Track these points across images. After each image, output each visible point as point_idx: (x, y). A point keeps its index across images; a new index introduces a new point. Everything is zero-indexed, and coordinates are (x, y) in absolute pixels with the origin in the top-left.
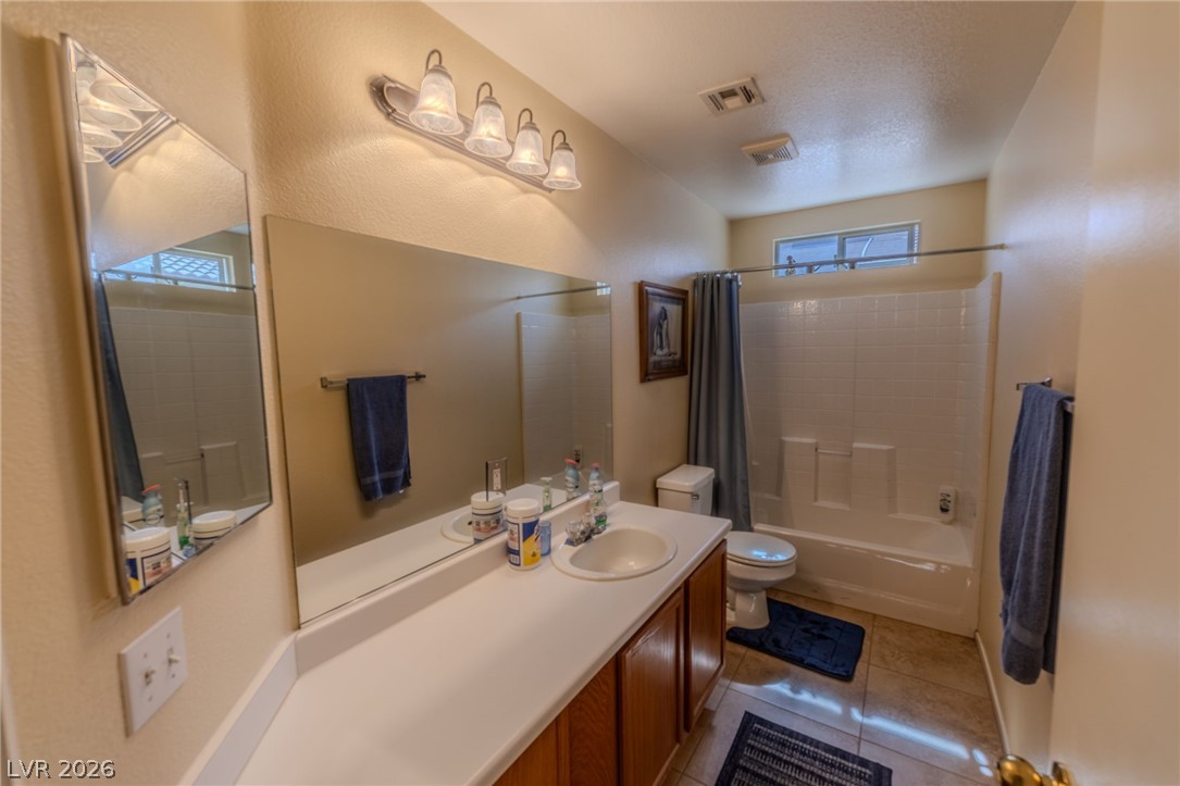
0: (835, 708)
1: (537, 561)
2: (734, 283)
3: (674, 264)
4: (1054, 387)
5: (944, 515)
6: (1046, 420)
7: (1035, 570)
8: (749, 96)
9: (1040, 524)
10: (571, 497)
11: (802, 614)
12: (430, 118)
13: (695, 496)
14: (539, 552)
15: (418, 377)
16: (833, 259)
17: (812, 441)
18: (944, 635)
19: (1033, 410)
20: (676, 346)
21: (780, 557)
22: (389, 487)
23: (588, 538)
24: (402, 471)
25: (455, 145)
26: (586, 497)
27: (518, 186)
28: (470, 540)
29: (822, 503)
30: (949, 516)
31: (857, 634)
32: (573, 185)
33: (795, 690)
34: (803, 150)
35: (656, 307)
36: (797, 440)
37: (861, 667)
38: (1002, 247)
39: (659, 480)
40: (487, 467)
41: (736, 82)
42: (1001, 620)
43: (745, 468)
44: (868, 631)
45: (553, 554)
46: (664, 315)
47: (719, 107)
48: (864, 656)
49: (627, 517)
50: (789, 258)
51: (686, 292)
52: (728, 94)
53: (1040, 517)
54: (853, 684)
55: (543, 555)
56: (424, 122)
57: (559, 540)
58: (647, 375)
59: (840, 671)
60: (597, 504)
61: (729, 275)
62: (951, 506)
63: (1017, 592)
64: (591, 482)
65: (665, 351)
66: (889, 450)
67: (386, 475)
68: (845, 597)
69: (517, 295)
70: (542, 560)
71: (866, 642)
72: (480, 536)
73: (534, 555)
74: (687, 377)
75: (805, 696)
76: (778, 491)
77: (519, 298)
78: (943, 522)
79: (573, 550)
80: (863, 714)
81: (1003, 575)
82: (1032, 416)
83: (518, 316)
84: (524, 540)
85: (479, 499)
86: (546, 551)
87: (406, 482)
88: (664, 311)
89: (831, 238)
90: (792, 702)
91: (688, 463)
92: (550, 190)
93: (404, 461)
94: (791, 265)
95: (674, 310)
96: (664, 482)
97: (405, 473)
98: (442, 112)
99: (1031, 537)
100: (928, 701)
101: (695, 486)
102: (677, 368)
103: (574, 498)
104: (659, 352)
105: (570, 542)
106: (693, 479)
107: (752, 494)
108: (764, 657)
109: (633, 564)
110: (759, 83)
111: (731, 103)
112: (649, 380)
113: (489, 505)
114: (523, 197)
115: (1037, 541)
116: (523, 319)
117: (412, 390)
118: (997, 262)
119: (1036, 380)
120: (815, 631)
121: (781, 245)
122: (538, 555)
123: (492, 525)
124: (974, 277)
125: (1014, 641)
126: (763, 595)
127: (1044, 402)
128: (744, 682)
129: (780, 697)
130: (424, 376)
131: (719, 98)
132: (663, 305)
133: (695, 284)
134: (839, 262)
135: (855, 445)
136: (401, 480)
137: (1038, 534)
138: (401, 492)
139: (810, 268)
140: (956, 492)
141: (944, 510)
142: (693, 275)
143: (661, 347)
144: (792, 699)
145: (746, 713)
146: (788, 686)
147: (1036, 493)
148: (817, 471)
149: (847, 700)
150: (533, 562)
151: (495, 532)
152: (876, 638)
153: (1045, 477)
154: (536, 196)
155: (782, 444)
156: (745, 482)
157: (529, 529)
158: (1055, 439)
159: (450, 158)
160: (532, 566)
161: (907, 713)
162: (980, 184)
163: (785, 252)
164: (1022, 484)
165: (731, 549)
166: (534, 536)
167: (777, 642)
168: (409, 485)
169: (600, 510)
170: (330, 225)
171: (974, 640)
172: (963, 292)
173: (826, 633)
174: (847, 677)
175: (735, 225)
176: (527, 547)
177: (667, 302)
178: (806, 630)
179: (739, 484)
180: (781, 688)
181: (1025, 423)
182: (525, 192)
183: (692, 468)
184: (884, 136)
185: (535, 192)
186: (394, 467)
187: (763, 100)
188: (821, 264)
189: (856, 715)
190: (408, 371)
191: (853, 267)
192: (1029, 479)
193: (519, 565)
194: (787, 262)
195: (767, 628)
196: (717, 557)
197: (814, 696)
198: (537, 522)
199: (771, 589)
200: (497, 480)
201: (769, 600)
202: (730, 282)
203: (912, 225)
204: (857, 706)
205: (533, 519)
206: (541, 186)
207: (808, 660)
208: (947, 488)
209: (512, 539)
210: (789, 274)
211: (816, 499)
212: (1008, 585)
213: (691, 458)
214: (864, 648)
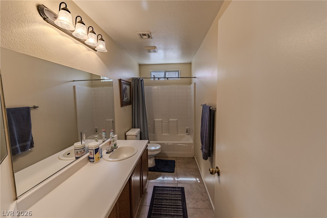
0: (172, 179)
1: (99, 159)
2: (143, 81)
3: (127, 75)
4: (207, 105)
5: (187, 133)
6: (207, 111)
7: (207, 139)
8: (149, 37)
9: (207, 130)
10: (104, 140)
11: (162, 160)
12: (61, 23)
13: (136, 136)
14: (100, 157)
15: (35, 107)
16: (163, 77)
17: (161, 120)
18: (189, 158)
19: (205, 109)
20: (129, 97)
21: (158, 148)
22: (24, 149)
23: (113, 151)
24: (30, 142)
25: (69, 33)
26: (109, 140)
27: (87, 48)
28: (74, 158)
29: (163, 134)
30: (188, 133)
31: (174, 162)
32: (104, 51)
33: (163, 178)
34: (158, 51)
35: (124, 86)
36: (157, 120)
37: (175, 169)
38: (195, 77)
39: (126, 133)
40: (81, 134)
41: (146, 33)
42: (201, 151)
43: (147, 128)
44: (176, 161)
45: (103, 157)
46: (126, 88)
47: (142, 37)
48: (176, 166)
49: (121, 143)
50: (154, 76)
51: (131, 83)
52: (145, 35)
53: (207, 129)
54: (174, 173)
55: (101, 158)
56: (59, 24)
57: (104, 152)
58: (122, 105)
59: (172, 171)
60: (114, 141)
61: (141, 79)
62: (188, 131)
63: (204, 143)
64: (110, 135)
65: (127, 98)
66: (177, 120)
67: (22, 144)
68: (170, 155)
69: (73, 80)
70: (100, 159)
71: (176, 163)
72: (78, 156)
73: (98, 158)
74: (132, 105)
75: (166, 179)
76: (154, 133)
77: (74, 81)
78: (187, 135)
79: (109, 155)
80: (177, 178)
81: (201, 141)
82: (204, 110)
83: (74, 87)
84: (95, 154)
85: (78, 145)
86: (101, 156)
87: (32, 146)
88: (126, 87)
89: (163, 72)
90: (163, 181)
91: (133, 128)
92: (96, 51)
93: (30, 138)
94: (154, 78)
95: (128, 87)
96: (128, 133)
97: (31, 143)
98: (68, 23)
99: (206, 133)
100: (188, 172)
101: (136, 133)
102: (130, 103)
103: (105, 141)
104: (125, 99)
105: (107, 153)
106: (135, 132)
107: (149, 134)
108: (156, 173)
109: (125, 156)
110: (152, 34)
111: (144, 37)
112: (123, 106)
113: (82, 145)
114: (89, 52)
115: (207, 133)
116: (76, 88)
117: (32, 112)
118: (194, 80)
119: (204, 104)
120: (165, 164)
121: (152, 72)
122: (100, 158)
123: (83, 152)
124: (190, 83)
125: (204, 153)
126: (154, 158)
127: (207, 108)
128: (152, 180)
129: (161, 180)
130: (38, 107)
131: (142, 35)
132: (125, 86)
133: (132, 80)
134: (164, 78)
135: (170, 120)
136: (29, 145)
137: (207, 132)
138: (29, 150)
139: (159, 78)
140: (189, 128)
141: (187, 132)
142: (132, 78)
143: (126, 97)
144: (163, 180)
145: (154, 186)
146: (162, 177)
147: (206, 125)
148: (162, 127)
149: (174, 177)
150: (98, 160)
151: (84, 154)
152: (177, 162)
153: (208, 121)
154: (92, 52)
155: (154, 121)
156: (147, 131)
157: (97, 150)
158: (209, 114)
159: (66, 36)
160: (98, 161)
161: (185, 175)
162: (191, 64)
163: (153, 74)
164: (203, 124)
165: (149, 148)
166: (98, 152)
167: (158, 168)
168: (33, 147)
169: (115, 143)
170: (24, 53)
171: (194, 158)
172: (188, 86)
173: (168, 164)
174: (173, 172)
175: (140, 65)
176: (96, 156)
177: (127, 85)
178: (164, 164)
179: (146, 132)
180: (160, 178)
181: (203, 112)
182: (89, 50)
183: (134, 129)
184: (175, 51)
185: (92, 51)
186: (26, 141)
187: (152, 38)
188: (161, 78)
189: (176, 179)
190: (30, 105)
191: (168, 79)
192: (205, 122)
193: (94, 162)
194: (153, 77)
195: (155, 166)
196: (146, 151)
197: (167, 178)
198: (99, 148)
199: (155, 156)
200: (84, 138)
201: (155, 159)
202: (141, 80)
203: (179, 71)
204: (176, 177)
205: (98, 147)
206: (94, 49)
207: (165, 170)
208: (187, 127)
209: (91, 154)
210: (154, 79)
211: (162, 134)
212: (202, 143)
213: (134, 127)
214: (176, 164)
